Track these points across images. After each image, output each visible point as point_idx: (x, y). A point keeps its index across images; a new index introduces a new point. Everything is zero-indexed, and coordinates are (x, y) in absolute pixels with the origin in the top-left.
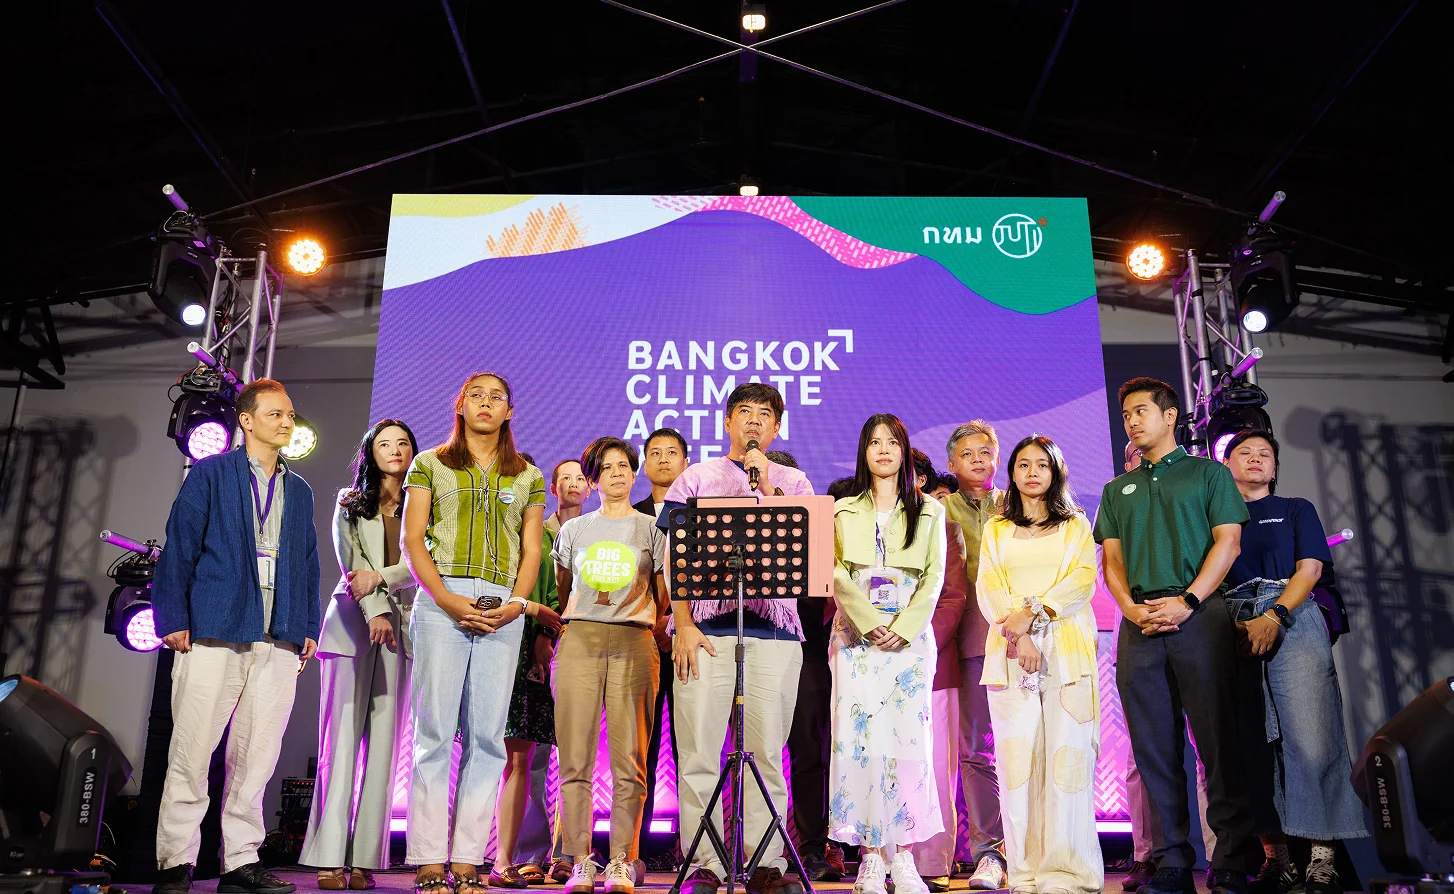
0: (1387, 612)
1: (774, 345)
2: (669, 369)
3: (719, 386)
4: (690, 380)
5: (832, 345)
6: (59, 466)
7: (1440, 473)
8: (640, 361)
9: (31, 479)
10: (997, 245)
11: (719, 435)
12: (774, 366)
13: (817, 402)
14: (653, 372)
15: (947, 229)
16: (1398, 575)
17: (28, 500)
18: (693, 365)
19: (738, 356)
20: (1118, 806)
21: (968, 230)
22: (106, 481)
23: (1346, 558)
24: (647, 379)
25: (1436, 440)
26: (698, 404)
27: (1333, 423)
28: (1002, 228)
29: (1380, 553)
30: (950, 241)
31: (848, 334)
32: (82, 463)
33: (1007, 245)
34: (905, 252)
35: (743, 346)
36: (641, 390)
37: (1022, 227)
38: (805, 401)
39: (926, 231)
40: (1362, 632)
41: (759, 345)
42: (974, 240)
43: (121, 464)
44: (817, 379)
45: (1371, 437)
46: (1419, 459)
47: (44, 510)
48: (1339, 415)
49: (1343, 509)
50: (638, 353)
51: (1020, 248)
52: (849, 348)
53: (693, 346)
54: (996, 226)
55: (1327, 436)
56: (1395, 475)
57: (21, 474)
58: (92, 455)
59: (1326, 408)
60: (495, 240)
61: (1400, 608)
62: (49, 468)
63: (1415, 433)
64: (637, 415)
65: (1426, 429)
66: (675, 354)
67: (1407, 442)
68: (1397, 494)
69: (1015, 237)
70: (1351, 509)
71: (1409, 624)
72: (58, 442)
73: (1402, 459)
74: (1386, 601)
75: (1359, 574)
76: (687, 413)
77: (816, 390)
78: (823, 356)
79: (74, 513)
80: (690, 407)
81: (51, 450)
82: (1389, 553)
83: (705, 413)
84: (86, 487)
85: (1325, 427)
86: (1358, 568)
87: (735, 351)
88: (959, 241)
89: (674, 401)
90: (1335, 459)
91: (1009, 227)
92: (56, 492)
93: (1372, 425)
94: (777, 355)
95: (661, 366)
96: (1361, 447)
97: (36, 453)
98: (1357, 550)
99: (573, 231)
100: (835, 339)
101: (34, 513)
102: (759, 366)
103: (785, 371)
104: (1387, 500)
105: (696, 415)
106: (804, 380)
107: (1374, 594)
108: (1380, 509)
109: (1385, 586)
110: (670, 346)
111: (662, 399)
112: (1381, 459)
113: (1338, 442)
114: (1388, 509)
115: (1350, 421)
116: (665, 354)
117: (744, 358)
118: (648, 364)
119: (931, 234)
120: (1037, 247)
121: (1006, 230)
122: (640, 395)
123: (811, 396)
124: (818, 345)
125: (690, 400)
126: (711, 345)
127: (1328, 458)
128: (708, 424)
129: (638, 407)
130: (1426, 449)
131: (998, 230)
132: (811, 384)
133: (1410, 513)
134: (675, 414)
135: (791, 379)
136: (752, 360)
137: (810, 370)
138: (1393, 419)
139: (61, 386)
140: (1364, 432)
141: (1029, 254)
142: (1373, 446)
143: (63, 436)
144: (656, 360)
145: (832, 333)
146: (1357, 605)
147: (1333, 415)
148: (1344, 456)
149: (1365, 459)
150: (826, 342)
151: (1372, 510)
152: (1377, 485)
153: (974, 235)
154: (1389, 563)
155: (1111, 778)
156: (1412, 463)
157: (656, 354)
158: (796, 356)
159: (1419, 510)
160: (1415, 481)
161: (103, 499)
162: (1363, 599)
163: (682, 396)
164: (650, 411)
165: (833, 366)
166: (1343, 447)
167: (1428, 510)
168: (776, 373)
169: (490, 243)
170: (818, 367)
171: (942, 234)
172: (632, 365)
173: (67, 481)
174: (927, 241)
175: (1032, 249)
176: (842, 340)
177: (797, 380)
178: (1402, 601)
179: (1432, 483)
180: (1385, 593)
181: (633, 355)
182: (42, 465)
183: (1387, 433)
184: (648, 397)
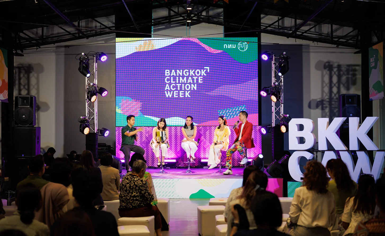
0: (333, 109)
1: (193, 70)
2: (173, 76)
3: (183, 79)
4: (177, 78)
5: (205, 70)
6: (26, 75)
7: (350, 76)
8: (167, 74)
9: (20, 79)
10: (239, 48)
11: (183, 89)
12: (194, 75)
13: (202, 82)
14: (170, 76)
15: (229, 45)
16: (336, 100)
17: (20, 84)
18: (178, 75)
19: (187, 73)
20: (254, 156)
21: (233, 45)
22: (38, 79)
23: (325, 96)
24: (169, 78)
25: (350, 68)
26: (179, 83)
27: (327, 64)
28: (240, 44)
29: (333, 95)
30: (229, 48)
31: (208, 68)
32: (31, 75)
33: (241, 48)
34: (221, 50)
35: (188, 71)
36: (168, 80)
37: (244, 44)
38: (200, 82)
39: (225, 45)
40: (326, 113)
41: (191, 70)
42: (234, 47)
43: (41, 75)
44: (202, 77)
45: (335, 68)
46: (346, 73)
47: (24, 86)
48: (329, 62)
49: (326, 85)
50: (167, 72)
51: (243, 49)
52: (208, 71)
53: (178, 71)
54: (239, 44)
55: (325, 67)
56: (339, 77)
57: (17, 78)
58: (33, 73)
59: (326, 60)
60: (137, 48)
61: (336, 108)
62: (24, 76)
63: (345, 66)
64: (167, 85)
65: (349, 66)
66: (174, 73)
67: (344, 69)
68: (339, 81)
69: (242, 46)
70: (328, 85)
71: (337, 111)
72: (25, 70)
73: (342, 73)
74: (333, 106)
75: (328, 100)
76: (177, 85)
77: (202, 80)
78: (203, 73)
79: (31, 87)
80: (177, 83)
81: (23, 71)
82: (335, 95)
83: (180, 85)
84: (33, 81)
85: (325, 66)
86: (328, 99)
87: (186, 72)
88: (231, 48)
89: (174, 82)
90: (326, 73)
91: (241, 44)
92: (26, 82)
93: (336, 65)
94: (194, 73)
95: (172, 75)
96: (332, 70)
97: (20, 73)
98: (328, 95)
99: (153, 46)
100: (206, 69)
101: (22, 87)
102: (191, 75)
103: (196, 76)
104: (336, 83)
105: (179, 85)
106: (199, 78)
107: (330, 104)
108: (335, 85)
109: (333, 103)
110: (173, 71)
111: (172, 82)
112: (337, 73)
113: (327, 69)
114: (337, 85)
115: (331, 64)
116: (172, 73)
117: (188, 73)
118: (169, 75)
119: (225, 46)
120: (247, 49)
121: (241, 45)
122: (168, 81)
123: (201, 81)
124: (202, 70)
125: (177, 82)
126: (181, 71)
127: (325, 73)
128: (181, 87)
129: (168, 83)
130: (348, 71)
131: (239, 45)
132: (201, 79)
133: (342, 86)
134: (175, 85)
135: (197, 77)
136: (189, 74)
137: (201, 76)
138: (341, 63)
139: (23, 56)
140: (334, 66)
141: (245, 50)
142: (335, 70)
143: (26, 68)
144: (171, 74)
145: (205, 68)
146: (326, 107)
147: (327, 62)
148: (328, 72)
149: (333, 73)
150: (204, 69)
151: (333, 85)
152: (335, 79)
153: (234, 46)
154: (335, 98)
155: (253, 152)
156: (344, 74)
157: (171, 72)
158: (198, 73)
159: (344, 85)
160: (344, 78)
161: (38, 84)
162: (328, 106)
163: (176, 81)
164: (170, 84)
165: (205, 75)
166: (328, 70)
167: (346, 85)
168: (194, 76)
169: (136, 48)
170: (202, 75)
171: (228, 46)
172: (166, 75)
173: (28, 79)
174: (224, 48)
175: (246, 49)
176: (207, 69)
177: (198, 78)
178: (336, 106)
179: (348, 78)
180: (333, 104)
181: (166, 73)
182: (22, 75)
183: (339, 66)
184: (169, 82)
